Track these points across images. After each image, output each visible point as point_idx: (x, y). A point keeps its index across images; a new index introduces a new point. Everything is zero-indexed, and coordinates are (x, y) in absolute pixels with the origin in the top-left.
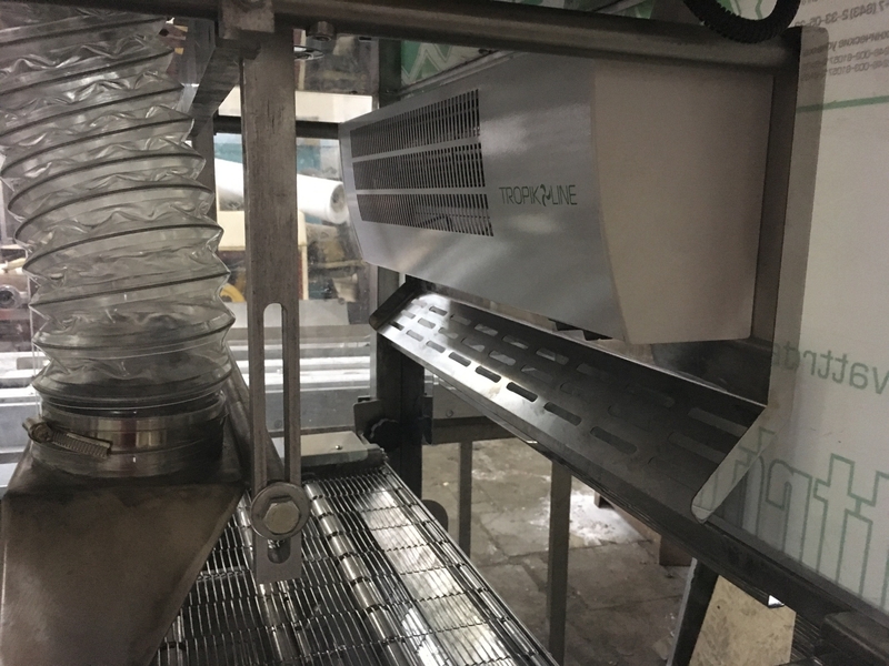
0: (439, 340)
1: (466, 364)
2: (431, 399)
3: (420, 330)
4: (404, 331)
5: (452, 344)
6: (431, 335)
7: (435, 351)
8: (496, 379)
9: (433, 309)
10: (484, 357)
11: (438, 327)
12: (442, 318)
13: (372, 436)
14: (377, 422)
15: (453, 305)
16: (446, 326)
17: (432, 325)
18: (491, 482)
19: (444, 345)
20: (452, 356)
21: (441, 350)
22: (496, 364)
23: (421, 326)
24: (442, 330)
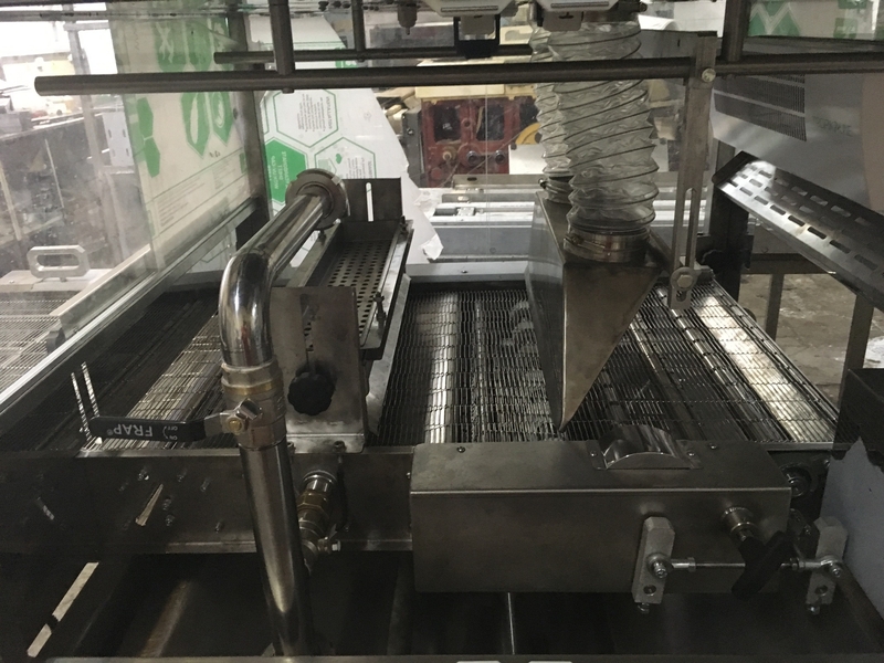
0: (764, 196)
1: (783, 213)
2: (752, 237)
3: (750, 187)
4: (739, 187)
5: (773, 198)
6: (758, 192)
7: (760, 204)
8: (801, 224)
9: (762, 173)
10: (796, 209)
11: (764, 187)
12: (768, 180)
13: (703, 261)
14: (707, 251)
15: (777, 170)
16: (770, 186)
17: (760, 185)
18: (800, 321)
19: (767, 200)
20: (772, 208)
21: (766, 203)
22: (802, 214)
23: (751, 185)
24: (767, 189)
